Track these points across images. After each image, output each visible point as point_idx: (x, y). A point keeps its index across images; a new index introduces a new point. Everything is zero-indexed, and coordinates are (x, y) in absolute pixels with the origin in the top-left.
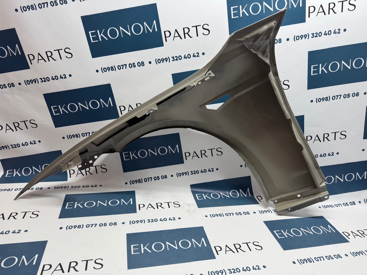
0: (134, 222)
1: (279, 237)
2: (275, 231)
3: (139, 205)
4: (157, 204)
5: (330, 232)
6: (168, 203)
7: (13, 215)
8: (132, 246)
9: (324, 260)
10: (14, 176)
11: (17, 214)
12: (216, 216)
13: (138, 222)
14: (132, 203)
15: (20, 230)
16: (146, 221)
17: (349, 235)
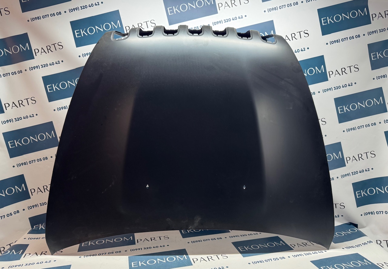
0: (133, 250)
1: (241, 251)
2: (239, 248)
3: (137, 240)
4: (151, 238)
5: (281, 245)
6: (160, 237)
7: (43, 253)
8: (132, 263)
9: (272, 261)
10: (40, 229)
11: (46, 252)
12: (196, 242)
13: (136, 250)
14: (132, 239)
15: (51, 261)
16: (143, 249)
17: (295, 246)
